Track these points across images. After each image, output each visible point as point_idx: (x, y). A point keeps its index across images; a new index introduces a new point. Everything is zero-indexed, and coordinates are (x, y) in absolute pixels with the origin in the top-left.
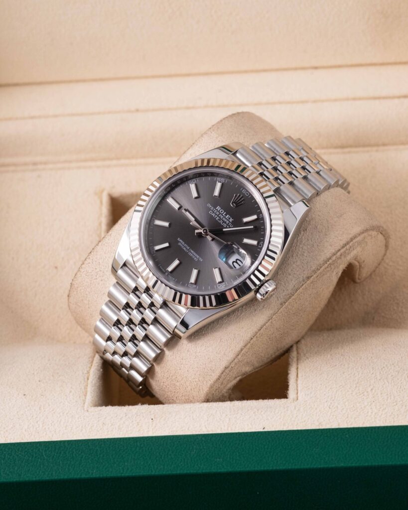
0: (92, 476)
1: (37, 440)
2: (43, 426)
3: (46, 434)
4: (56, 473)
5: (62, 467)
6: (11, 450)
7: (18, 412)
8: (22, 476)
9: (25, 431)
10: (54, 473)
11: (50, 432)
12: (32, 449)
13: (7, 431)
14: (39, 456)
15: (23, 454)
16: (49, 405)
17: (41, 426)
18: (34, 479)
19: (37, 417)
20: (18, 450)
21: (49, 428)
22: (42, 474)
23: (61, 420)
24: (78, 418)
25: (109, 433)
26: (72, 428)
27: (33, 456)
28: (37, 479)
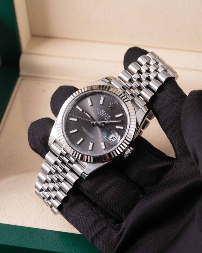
0: (58, 251)
1: (37, 227)
2: (42, 220)
3: (42, 225)
4: (41, 246)
5: (45, 244)
6: (23, 230)
7: (32, 210)
8: (25, 245)
9: (33, 221)
10: (40, 246)
11: (45, 224)
12: (33, 231)
13: (24, 219)
14: (36, 236)
15: (28, 233)
16: (47, 209)
17: (41, 220)
18: (30, 248)
19: (40, 215)
20: (27, 231)
21: (44, 222)
22: (35, 245)
23: (51, 219)
24: (59, 219)
25: (72, 229)
26: (55, 224)
27: (33, 235)
28: (32, 247)
